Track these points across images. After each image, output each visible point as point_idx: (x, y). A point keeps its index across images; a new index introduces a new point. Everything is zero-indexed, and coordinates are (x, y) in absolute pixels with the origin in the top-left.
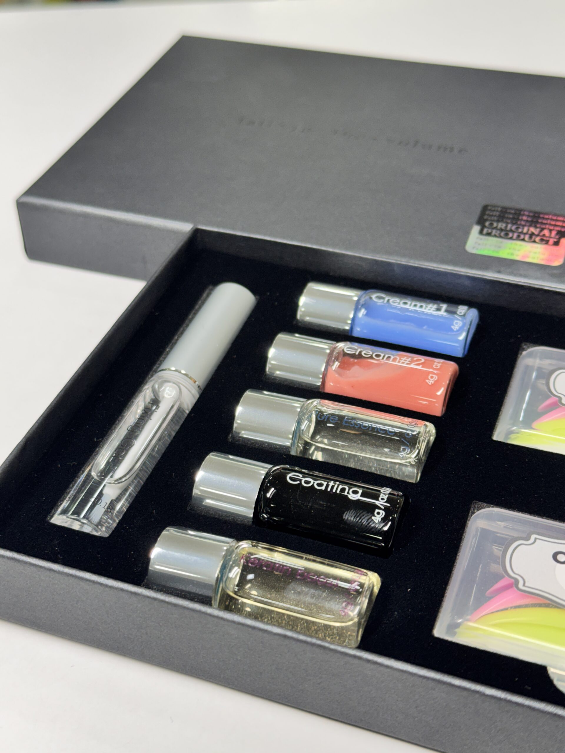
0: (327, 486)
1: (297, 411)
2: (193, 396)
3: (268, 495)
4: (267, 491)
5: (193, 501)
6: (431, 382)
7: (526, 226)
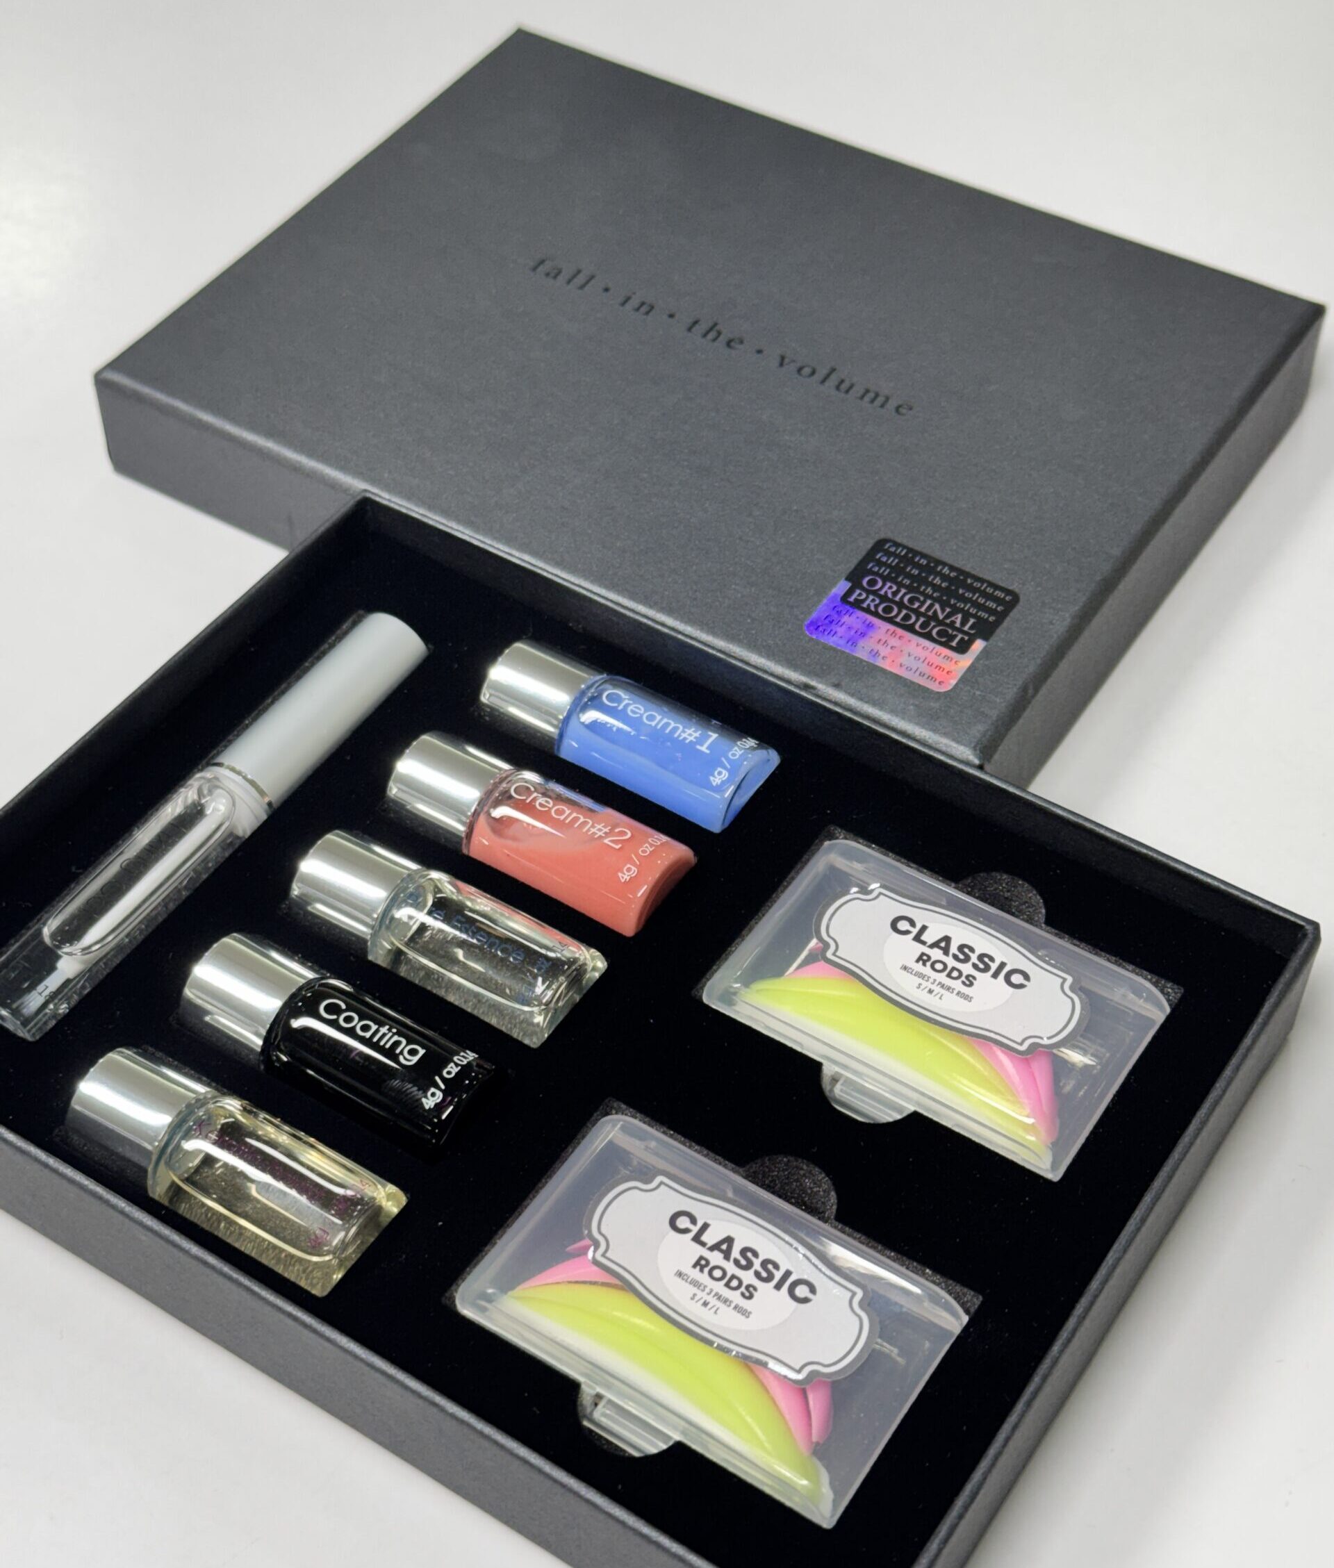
0: (377, 1031)
1: (394, 884)
2: (256, 817)
6: (625, 877)
7: (931, 597)
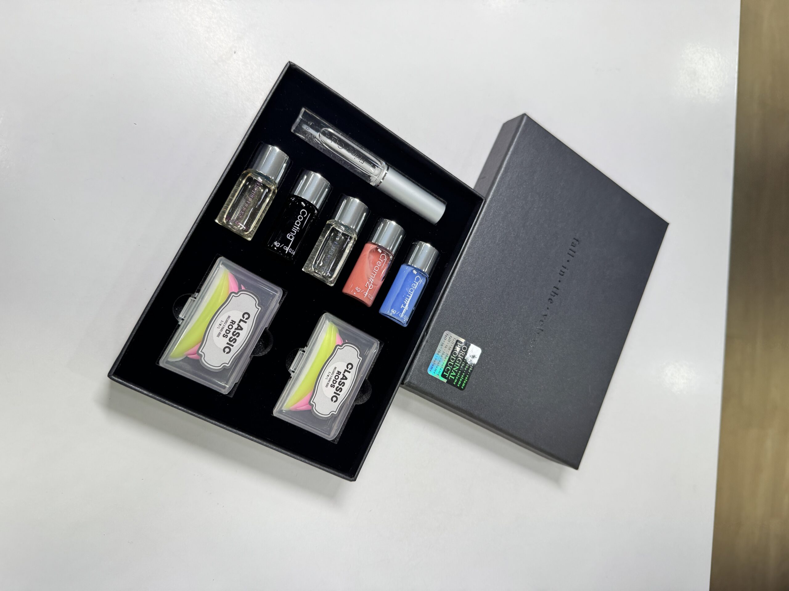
0: (297, 226)
1: (351, 226)
3: (302, 203)
4: (304, 203)
5: (308, 171)
7: (461, 365)
